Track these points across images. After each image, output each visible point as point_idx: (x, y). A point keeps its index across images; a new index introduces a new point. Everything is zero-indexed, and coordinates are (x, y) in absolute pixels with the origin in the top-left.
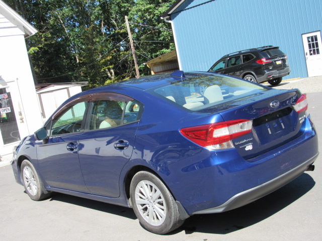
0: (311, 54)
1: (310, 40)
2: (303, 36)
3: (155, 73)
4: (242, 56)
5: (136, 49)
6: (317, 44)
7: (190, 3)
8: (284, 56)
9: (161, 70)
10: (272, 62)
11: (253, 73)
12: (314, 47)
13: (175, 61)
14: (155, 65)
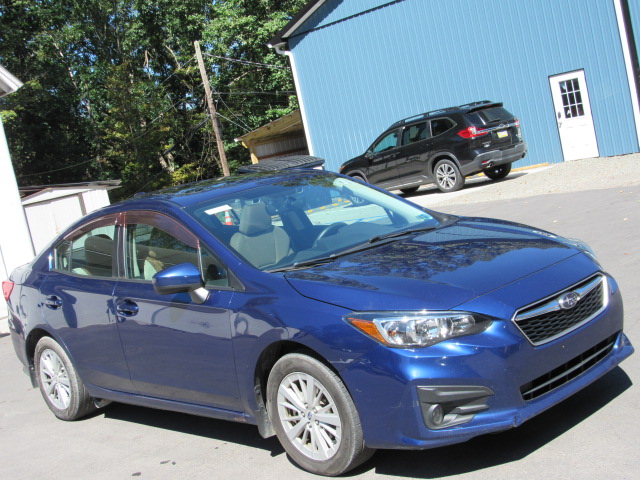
0: (568, 116)
1: (565, 87)
2: (551, 79)
3: (259, 158)
4: (430, 122)
5: (217, 111)
6: (578, 95)
7: (326, 16)
8: (513, 121)
9: (272, 152)
10: (490, 133)
11: (452, 155)
12: (572, 102)
13: (298, 134)
14: (259, 141)
